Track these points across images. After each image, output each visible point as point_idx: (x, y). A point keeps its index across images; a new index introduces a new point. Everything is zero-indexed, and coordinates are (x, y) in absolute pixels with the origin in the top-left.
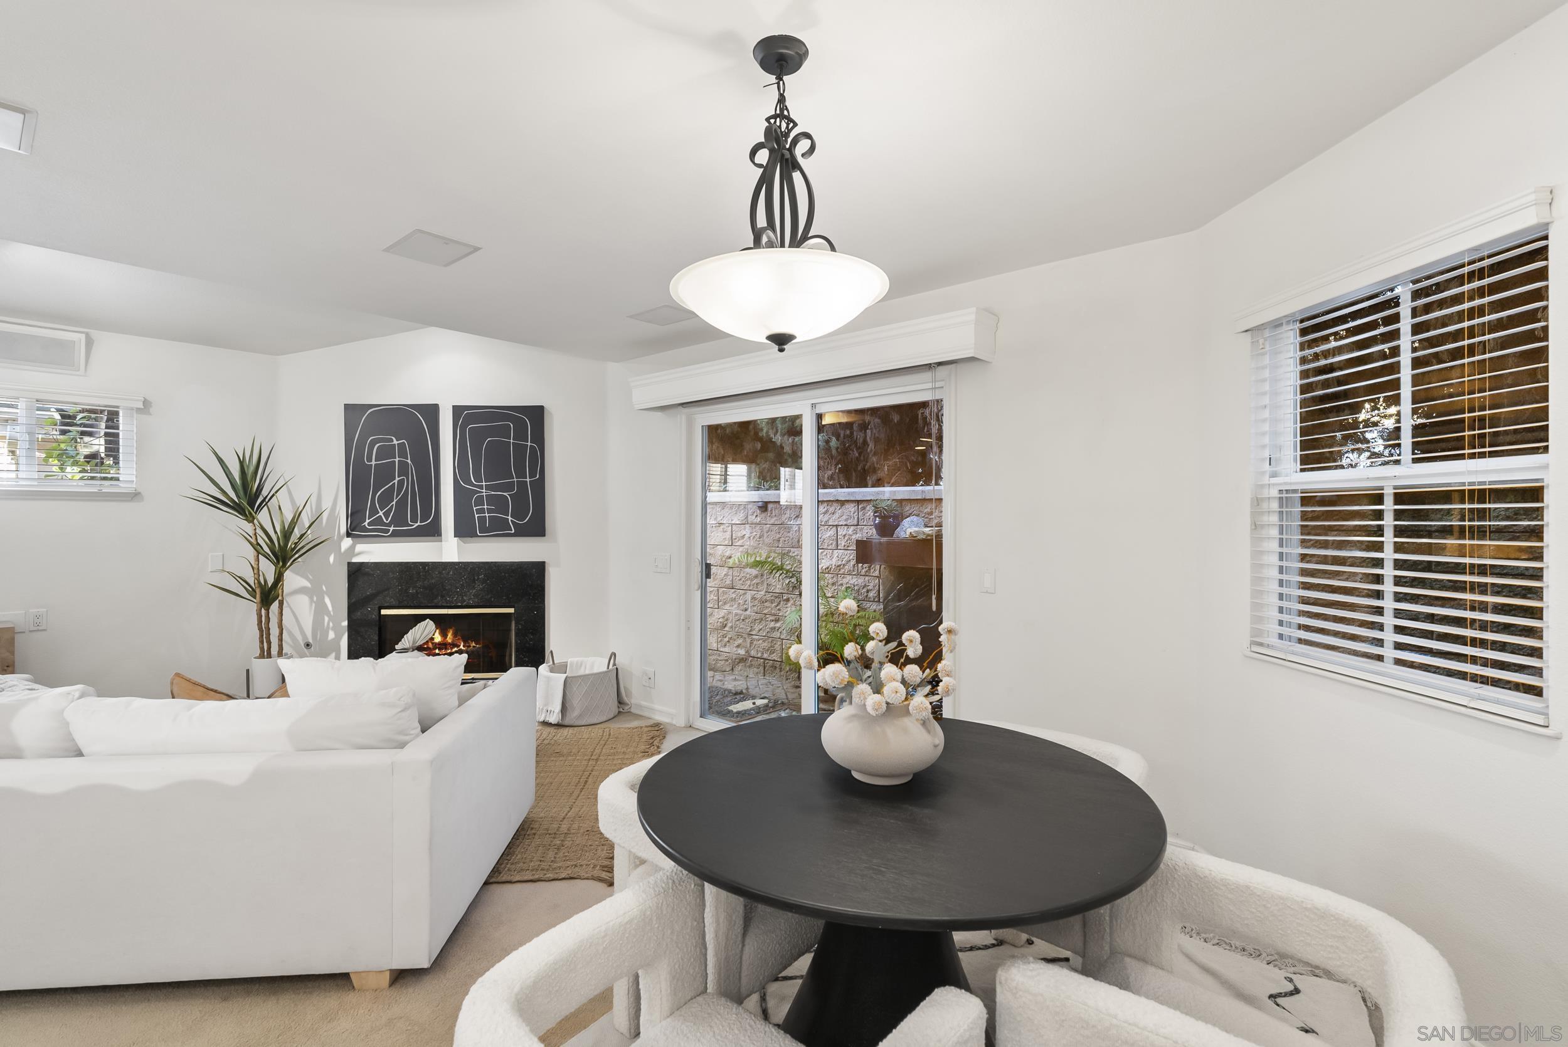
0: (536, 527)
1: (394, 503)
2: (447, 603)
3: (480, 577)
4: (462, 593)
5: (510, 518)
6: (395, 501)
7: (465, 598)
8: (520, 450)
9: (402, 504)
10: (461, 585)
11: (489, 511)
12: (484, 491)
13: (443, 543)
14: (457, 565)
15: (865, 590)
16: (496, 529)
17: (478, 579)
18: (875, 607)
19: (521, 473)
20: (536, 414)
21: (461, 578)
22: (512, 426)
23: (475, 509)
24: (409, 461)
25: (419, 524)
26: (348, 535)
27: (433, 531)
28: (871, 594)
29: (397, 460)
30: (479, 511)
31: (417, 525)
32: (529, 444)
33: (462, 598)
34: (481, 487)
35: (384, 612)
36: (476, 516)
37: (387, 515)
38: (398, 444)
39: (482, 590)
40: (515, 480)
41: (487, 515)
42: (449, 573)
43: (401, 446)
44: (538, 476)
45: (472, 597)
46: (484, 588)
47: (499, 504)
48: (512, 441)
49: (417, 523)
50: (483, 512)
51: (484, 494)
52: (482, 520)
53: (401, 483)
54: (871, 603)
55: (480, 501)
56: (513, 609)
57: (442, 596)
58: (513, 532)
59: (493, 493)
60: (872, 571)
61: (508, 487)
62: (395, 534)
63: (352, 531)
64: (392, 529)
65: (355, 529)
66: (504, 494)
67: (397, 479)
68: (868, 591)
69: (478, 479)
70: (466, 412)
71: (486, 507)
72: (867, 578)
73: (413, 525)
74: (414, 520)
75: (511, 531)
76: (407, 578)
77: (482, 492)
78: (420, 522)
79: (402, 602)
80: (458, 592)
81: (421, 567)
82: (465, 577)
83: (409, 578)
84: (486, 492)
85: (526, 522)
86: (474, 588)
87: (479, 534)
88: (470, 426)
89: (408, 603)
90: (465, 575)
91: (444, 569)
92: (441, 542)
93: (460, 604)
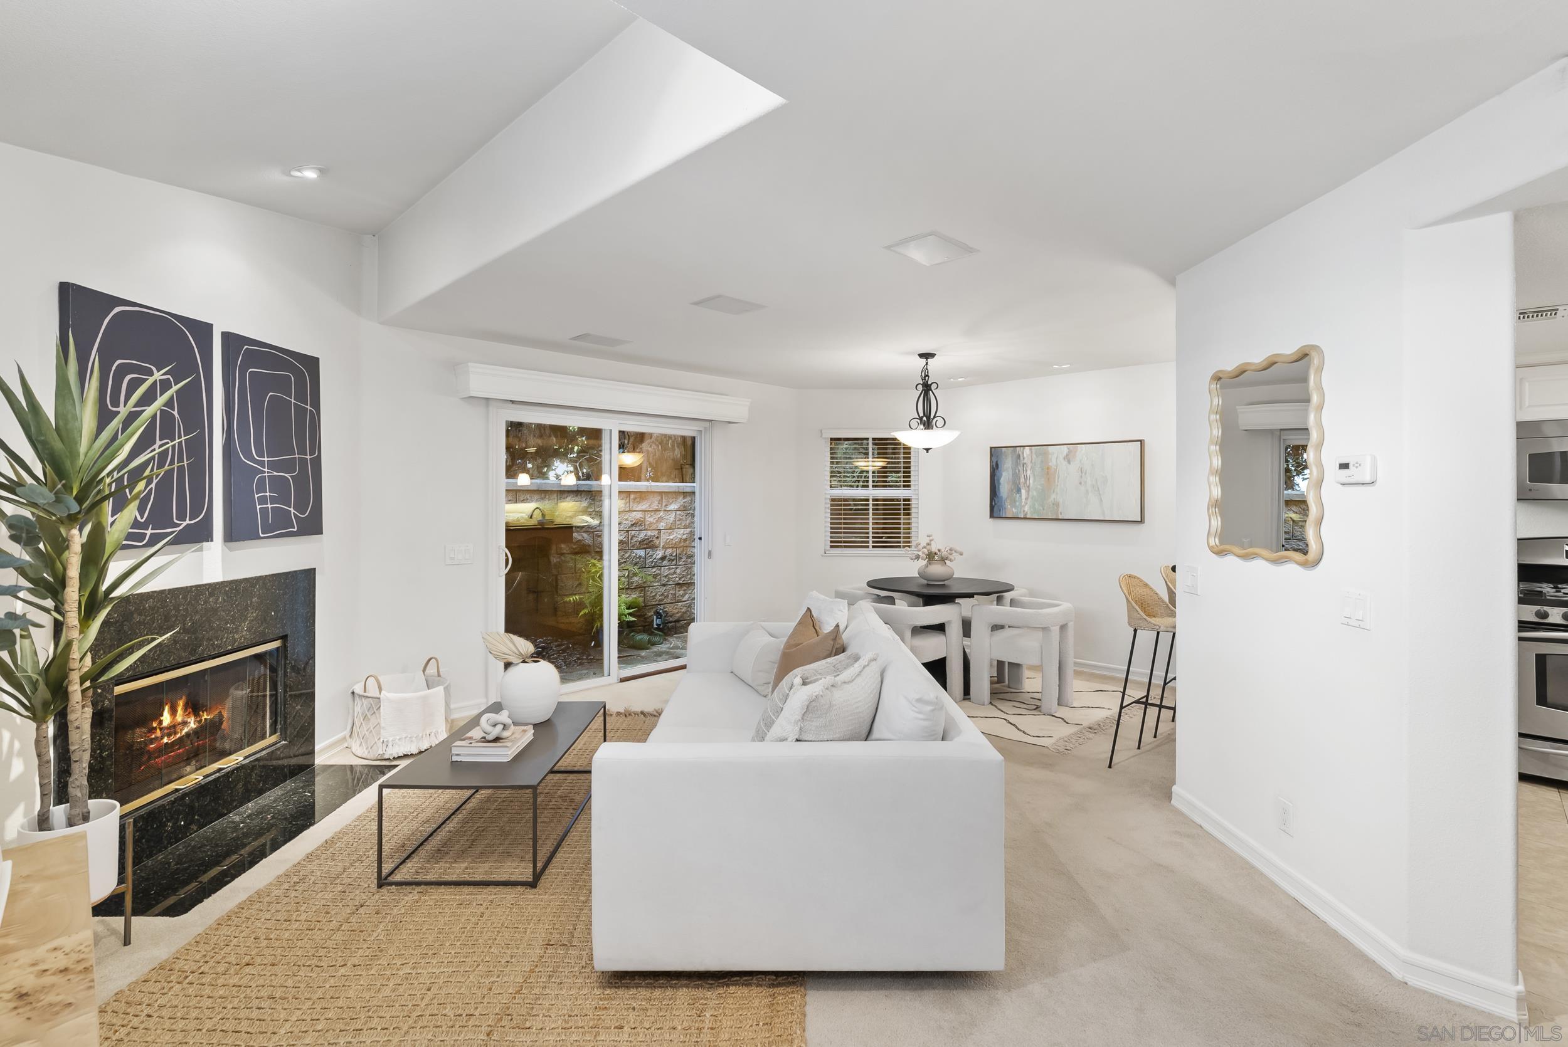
0: (312, 526)
1: (154, 485)
3: (254, 600)
4: (231, 629)
5: (293, 511)
7: (236, 637)
8: (300, 412)
9: (164, 489)
10: (231, 616)
11: (272, 500)
12: (266, 470)
13: (204, 552)
14: (227, 586)
16: (280, 526)
17: (251, 603)
19: (302, 451)
20: (312, 364)
21: (232, 606)
22: (292, 378)
23: (256, 496)
24: (175, 413)
25: (188, 522)
27: (205, 531)
30: (263, 500)
31: (185, 523)
32: (310, 408)
33: (233, 636)
34: (262, 464)
36: (258, 507)
37: (142, 506)
39: (256, 618)
40: (297, 456)
41: (269, 506)
42: (218, 599)
44: (316, 453)
45: (244, 633)
46: (257, 615)
47: (281, 490)
48: (293, 401)
49: (184, 521)
50: (264, 502)
51: (266, 474)
52: (264, 511)
55: (261, 485)
56: (282, 641)
57: (208, 640)
58: (295, 530)
59: (275, 473)
61: (287, 466)
64: (149, 532)
66: (286, 475)
67: (158, 442)
69: (260, 451)
71: (268, 494)
73: (180, 525)
74: (181, 515)
75: (294, 528)
76: (161, 618)
77: (264, 472)
78: (189, 520)
79: (153, 663)
80: (227, 629)
81: (181, 597)
82: (237, 603)
83: (163, 618)
84: (268, 472)
85: (307, 514)
86: (246, 619)
87: (262, 535)
88: (250, 370)
89: (161, 663)
90: (236, 601)
91: (211, 594)
92: (202, 551)
93: (230, 648)
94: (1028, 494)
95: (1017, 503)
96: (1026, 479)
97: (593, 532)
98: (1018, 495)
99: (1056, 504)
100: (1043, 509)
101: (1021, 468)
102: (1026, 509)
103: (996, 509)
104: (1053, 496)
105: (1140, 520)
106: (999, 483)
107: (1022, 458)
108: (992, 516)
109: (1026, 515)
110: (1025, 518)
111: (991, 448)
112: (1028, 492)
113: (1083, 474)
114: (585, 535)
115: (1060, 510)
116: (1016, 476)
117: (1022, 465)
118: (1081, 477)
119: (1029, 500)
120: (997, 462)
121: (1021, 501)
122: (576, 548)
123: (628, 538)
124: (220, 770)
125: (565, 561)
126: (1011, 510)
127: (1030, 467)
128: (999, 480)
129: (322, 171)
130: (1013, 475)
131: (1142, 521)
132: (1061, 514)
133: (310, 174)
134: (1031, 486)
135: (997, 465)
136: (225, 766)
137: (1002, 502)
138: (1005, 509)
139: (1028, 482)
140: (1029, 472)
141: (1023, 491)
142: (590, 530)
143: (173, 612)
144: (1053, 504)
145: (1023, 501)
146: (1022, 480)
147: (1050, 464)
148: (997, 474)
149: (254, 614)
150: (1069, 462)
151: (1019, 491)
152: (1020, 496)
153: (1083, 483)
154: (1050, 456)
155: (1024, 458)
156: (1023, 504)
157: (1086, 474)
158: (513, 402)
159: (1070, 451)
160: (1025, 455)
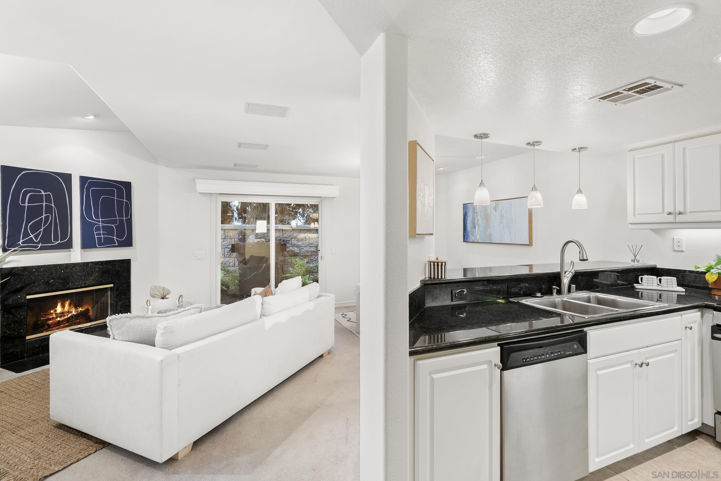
0: (128, 242)
1: (42, 230)
2: (75, 286)
4: (85, 279)
5: (115, 238)
6: (43, 228)
7: (87, 282)
8: (120, 203)
9: (47, 231)
10: (84, 275)
11: (104, 234)
12: (100, 223)
13: (71, 252)
14: (82, 264)
15: (228, 263)
16: (108, 243)
17: (95, 270)
18: (233, 269)
19: (121, 215)
20: (128, 185)
21: (84, 271)
22: (116, 190)
23: (95, 233)
24: (53, 205)
25: (59, 242)
26: (5, 250)
27: (68, 245)
28: (231, 264)
29: (44, 204)
31: (58, 242)
32: (125, 200)
33: (85, 282)
34: (99, 221)
35: (29, 297)
36: (96, 237)
37: (36, 237)
38: (45, 194)
39: (97, 276)
40: (118, 218)
41: (102, 236)
43: (47, 196)
44: (129, 217)
45: (91, 281)
46: (98, 275)
47: (109, 230)
48: (116, 198)
50: (99, 235)
52: (99, 239)
53: (47, 218)
54: (231, 267)
55: (98, 229)
56: (113, 285)
57: (72, 282)
59: (105, 225)
60: (231, 255)
61: (114, 222)
62: (43, 248)
63: (8, 247)
64: (40, 245)
66: (112, 225)
67: (44, 215)
68: (229, 263)
69: (97, 217)
70: (89, 181)
71: (101, 232)
72: (229, 258)
73: (55, 243)
74: (56, 239)
75: (116, 244)
76: (48, 274)
77: (100, 224)
78: (60, 241)
79: (44, 289)
80: (82, 279)
81: (58, 267)
82: (87, 270)
83: (49, 274)
84: (101, 224)
85: (123, 239)
86: (92, 276)
87: (98, 247)
88: (92, 188)
89: (48, 289)
90: (87, 269)
91: (74, 267)
92: (70, 252)
93: (83, 286)
94: (479, 229)
95: (474, 234)
96: (478, 221)
97: (300, 247)
98: (475, 229)
99: (491, 235)
100: (485, 238)
101: (476, 215)
102: (478, 237)
103: (465, 238)
104: (489, 230)
105: (528, 244)
106: (467, 223)
107: (476, 209)
108: (464, 241)
109: (478, 240)
110: (477, 242)
111: (464, 204)
112: (478, 228)
113: (502, 217)
114: (296, 248)
115: (492, 238)
116: (474, 219)
117: (476, 213)
118: (501, 219)
119: (479, 232)
120: (466, 212)
121: (476, 234)
122: (291, 254)
123: (317, 250)
124: (80, 328)
125: (286, 259)
126: (471, 238)
127: (479, 214)
128: (467, 221)
129: (95, 116)
130: (472, 218)
131: (530, 244)
132: (493, 240)
133: (92, 117)
134: (480, 224)
135: (466, 213)
136: (82, 327)
137: (468, 234)
138: (469, 237)
139: (478, 223)
140: (479, 217)
141: (477, 227)
142: (298, 246)
143: (54, 272)
144: (489, 234)
145: (477, 233)
146: (476, 221)
147: (488, 212)
148: (466, 218)
149: (96, 275)
150: (496, 211)
151: (475, 228)
152: (475, 230)
153: (502, 223)
154: (488, 208)
155: (477, 209)
156: (477, 234)
157: (503, 217)
158: (220, 194)
159: (496, 205)
160: (477, 207)
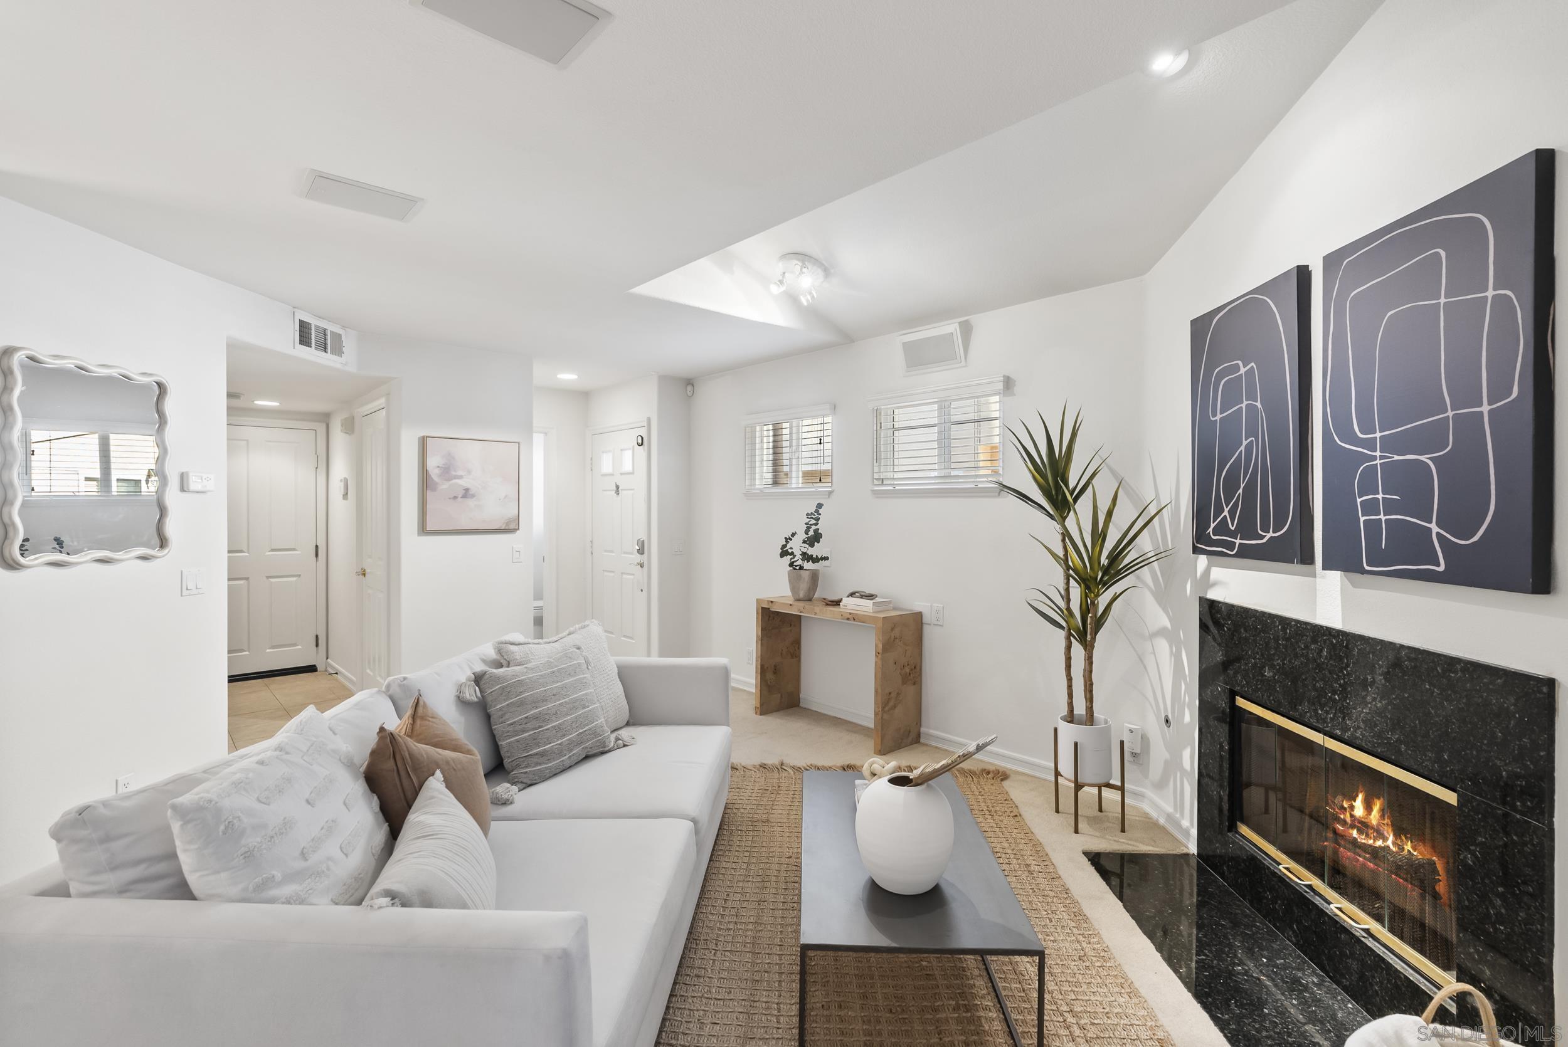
1: (1240, 491)
5: (1435, 528)
6: (1242, 486)
7: (1346, 722)
9: (1250, 494)
10: (1341, 685)
11: (1390, 507)
12: (1378, 454)
14: (1334, 637)
16: (1404, 556)
22: (1443, 254)
23: (1359, 500)
24: (1259, 404)
25: (1271, 534)
26: (1196, 550)
29: (1243, 405)
30: (1371, 507)
31: (1269, 535)
33: (1345, 719)
34: (1370, 444)
35: (1241, 702)
36: (1362, 519)
37: (1232, 513)
38: (1246, 373)
40: (1452, 413)
41: (1383, 517)
42: (1321, 651)
43: (1249, 375)
44: (1514, 393)
46: (1383, 709)
47: (1409, 488)
48: (1444, 301)
49: (1269, 532)
50: (1376, 510)
51: (1378, 462)
52: (1373, 530)
53: (1249, 448)
55: (1369, 483)
56: (1456, 795)
58: (1442, 568)
59: (1397, 458)
61: (1433, 439)
62: (1245, 553)
63: (1198, 543)
64: (1238, 541)
65: (1201, 541)
66: (1422, 458)
67: (1245, 443)
69: (1367, 428)
70: (1345, 262)
71: (1380, 496)
73: (1265, 537)
74: (1266, 527)
75: (1438, 565)
77: (1375, 458)
78: (1273, 532)
84: (1382, 458)
85: (1475, 539)
87: (1367, 568)
88: (1353, 293)
90: (1348, 665)
93: (1339, 732)
